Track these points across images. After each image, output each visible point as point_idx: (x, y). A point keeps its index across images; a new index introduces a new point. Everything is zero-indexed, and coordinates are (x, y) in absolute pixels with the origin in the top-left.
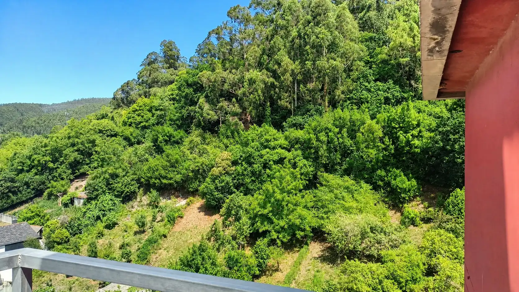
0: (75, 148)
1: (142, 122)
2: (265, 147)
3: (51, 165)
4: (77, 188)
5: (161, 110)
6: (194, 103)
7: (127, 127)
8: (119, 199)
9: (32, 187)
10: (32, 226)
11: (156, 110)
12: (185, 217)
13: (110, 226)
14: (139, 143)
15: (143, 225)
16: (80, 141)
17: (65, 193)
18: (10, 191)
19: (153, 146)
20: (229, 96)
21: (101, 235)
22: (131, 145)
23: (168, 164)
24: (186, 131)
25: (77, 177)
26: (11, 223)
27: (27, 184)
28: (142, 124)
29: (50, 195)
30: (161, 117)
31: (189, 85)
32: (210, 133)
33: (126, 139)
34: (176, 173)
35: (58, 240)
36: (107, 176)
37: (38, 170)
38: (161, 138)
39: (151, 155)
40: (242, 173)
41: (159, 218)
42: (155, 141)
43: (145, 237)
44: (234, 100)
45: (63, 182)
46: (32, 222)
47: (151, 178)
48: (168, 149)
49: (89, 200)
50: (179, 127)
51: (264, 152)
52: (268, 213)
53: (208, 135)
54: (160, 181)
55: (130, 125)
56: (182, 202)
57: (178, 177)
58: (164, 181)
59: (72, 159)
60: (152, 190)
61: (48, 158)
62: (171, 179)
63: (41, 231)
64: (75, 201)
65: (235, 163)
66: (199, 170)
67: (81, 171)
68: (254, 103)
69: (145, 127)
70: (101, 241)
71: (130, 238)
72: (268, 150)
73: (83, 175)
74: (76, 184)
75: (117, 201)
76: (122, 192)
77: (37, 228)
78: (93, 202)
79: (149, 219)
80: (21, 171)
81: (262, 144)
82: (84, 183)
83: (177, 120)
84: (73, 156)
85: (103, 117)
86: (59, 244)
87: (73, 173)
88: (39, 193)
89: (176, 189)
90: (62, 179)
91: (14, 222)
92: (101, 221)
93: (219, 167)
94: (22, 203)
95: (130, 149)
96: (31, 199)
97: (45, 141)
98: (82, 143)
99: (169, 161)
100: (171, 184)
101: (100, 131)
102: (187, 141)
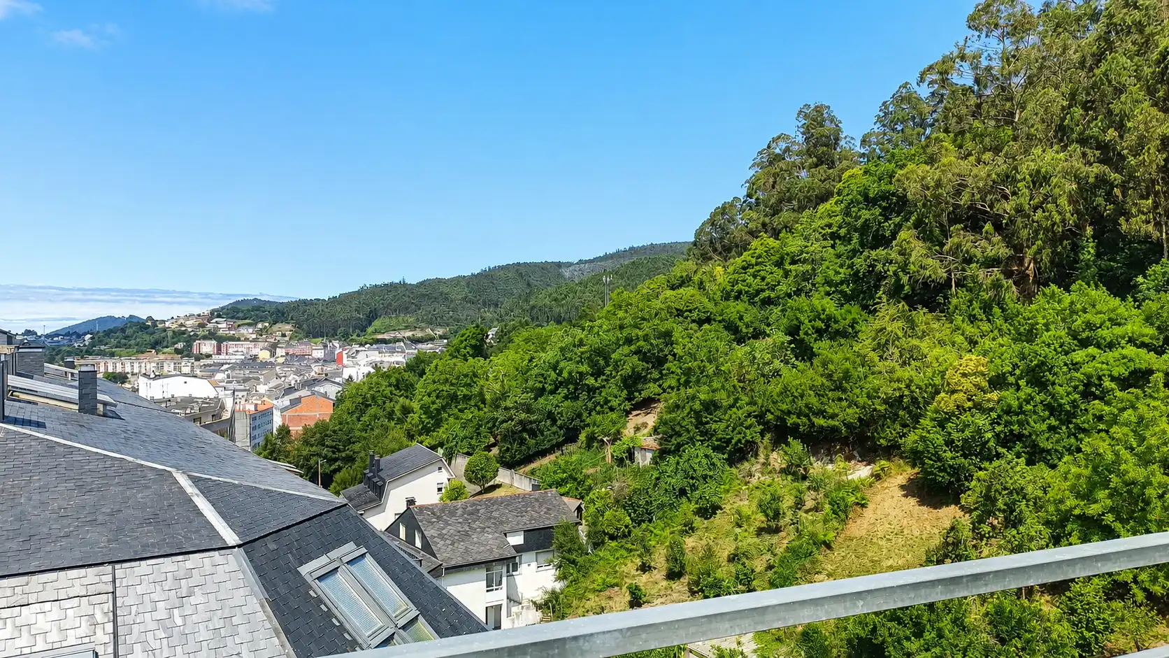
0: (633, 348)
1: (763, 290)
2: (1084, 344)
3: (591, 381)
4: (637, 429)
5: (805, 261)
6: (882, 241)
7: (731, 303)
8: (721, 456)
9: (559, 423)
10: (565, 499)
11: (793, 262)
12: (871, 506)
13: (708, 511)
14: (758, 335)
15: (777, 515)
16: (640, 333)
17: (616, 437)
18: (524, 430)
19: (790, 342)
20: (973, 220)
21: (689, 529)
22: (741, 340)
23: (827, 383)
24: (865, 307)
25: (637, 407)
26: (529, 489)
27: (551, 416)
28: (762, 295)
29: (591, 439)
30: (806, 277)
31: (869, 201)
32: (925, 310)
33: (731, 327)
34: (845, 403)
35: (611, 531)
36: (697, 406)
37: (568, 390)
38: (807, 326)
39: (787, 363)
40: (1020, 407)
41: (809, 504)
42: (793, 331)
43: (782, 542)
44: (988, 227)
45: (614, 416)
46: (563, 490)
47: (789, 413)
48: (822, 347)
49: (662, 454)
50: (848, 298)
51: (1079, 355)
52: (1103, 514)
53: (922, 316)
54: (810, 420)
55: (737, 298)
56: (862, 472)
57: (852, 414)
58: (820, 421)
59: (627, 369)
60: (790, 439)
61: (584, 368)
62: (833, 416)
63: (579, 509)
64: (636, 453)
65: (998, 382)
66: (902, 396)
67: (644, 394)
68: (1046, 230)
69: (768, 302)
70: (690, 542)
71: (749, 540)
72: (1092, 350)
73: (646, 404)
74: (636, 419)
75: (718, 458)
76: (728, 441)
77: (572, 503)
78: (672, 459)
79: (787, 502)
80: (540, 392)
81: (1074, 335)
82: (651, 420)
83: (842, 283)
84: (632, 363)
85: (684, 282)
86: (612, 538)
87: (629, 399)
88: (571, 437)
89: (845, 442)
90: (612, 409)
91: (535, 488)
92: (690, 501)
93: (953, 392)
94: (543, 453)
95: (741, 351)
96: (559, 446)
97: (580, 334)
98: (646, 338)
99: (829, 377)
100: (834, 430)
101: (680, 313)
102: (867, 329)
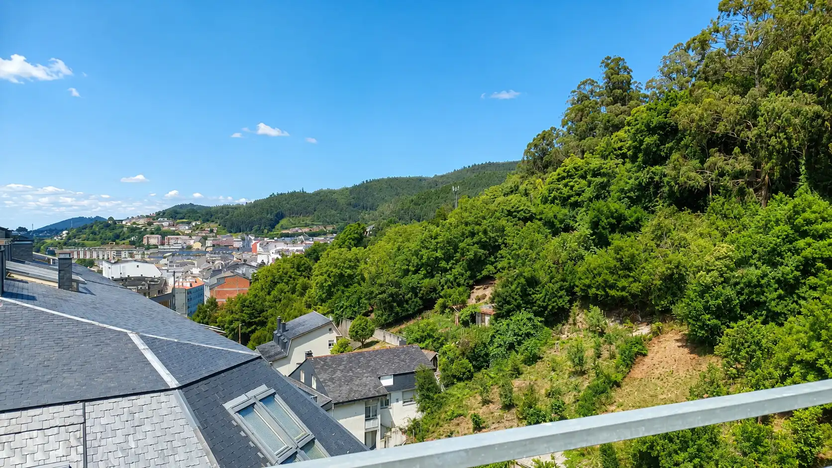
0: (475, 240)
1: (572, 196)
2: (804, 234)
3: (443, 264)
4: (478, 299)
5: (604, 175)
6: (660, 160)
7: (548, 205)
8: (540, 319)
9: (420, 295)
10: (425, 352)
11: (595, 175)
12: (650, 355)
13: (533, 359)
14: (568, 229)
15: (581, 362)
16: (481, 228)
17: (464, 304)
18: (394, 301)
19: (592, 235)
20: (726, 145)
21: (517, 373)
22: (555, 233)
23: (618, 264)
24: (646, 208)
25: (478, 282)
26: (398, 344)
27: (414, 290)
28: (573, 199)
29: (444, 307)
30: (604, 186)
31: (651, 131)
32: (689, 211)
33: (549, 224)
34: (631, 279)
35: (458, 374)
36: (523, 280)
37: (427, 271)
38: (604, 222)
39: (587, 249)
40: (758, 281)
41: (606, 354)
42: (595, 225)
43: (585, 383)
44: (737, 150)
45: (461, 289)
46: (423, 345)
47: (589, 286)
48: (617, 240)
49: (497, 317)
50: (634, 202)
51: (801, 243)
52: (817, 360)
53: (686, 216)
54: (605, 291)
55: (552, 202)
56: (644, 330)
57: (636, 287)
58: (612, 293)
59: (470, 255)
60: (591, 306)
61: (439, 254)
62: (623, 289)
63: (435, 358)
64: (477, 317)
65: (742, 262)
66: (673, 274)
67: (484, 273)
68: (778, 152)
69: (576, 205)
70: (516, 383)
71: (562, 381)
72: (809, 240)
73: (487, 280)
74: (478, 292)
75: (538, 320)
76: (546, 308)
77: (430, 355)
78: (504, 322)
79: (589, 353)
80: (406, 272)
81: (796, 229)
82: (489, 292)
83: (630, 191)
84: (474, 251)
85: (514, 190)
86: (460, 379)
87: (472, 277)
88: (428, 304)
89: (631, 308)
90: (459, 285)
91: (402, 343)
92: (517, 352)
93: (709, 271)
94: (409, 318)
95: (556, 241)
96: (420, 312)
97: (435, 230)
98: (485, 232)
99: (620, 260)
100: (623, 299)
101: (510, 213)
102: (649, 225)
